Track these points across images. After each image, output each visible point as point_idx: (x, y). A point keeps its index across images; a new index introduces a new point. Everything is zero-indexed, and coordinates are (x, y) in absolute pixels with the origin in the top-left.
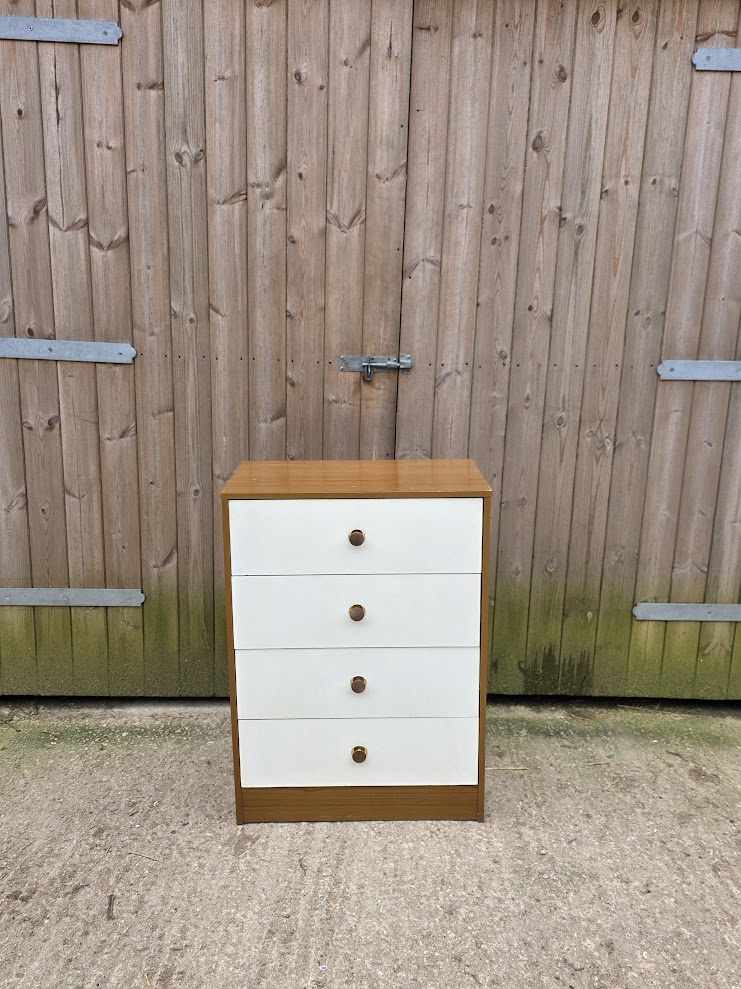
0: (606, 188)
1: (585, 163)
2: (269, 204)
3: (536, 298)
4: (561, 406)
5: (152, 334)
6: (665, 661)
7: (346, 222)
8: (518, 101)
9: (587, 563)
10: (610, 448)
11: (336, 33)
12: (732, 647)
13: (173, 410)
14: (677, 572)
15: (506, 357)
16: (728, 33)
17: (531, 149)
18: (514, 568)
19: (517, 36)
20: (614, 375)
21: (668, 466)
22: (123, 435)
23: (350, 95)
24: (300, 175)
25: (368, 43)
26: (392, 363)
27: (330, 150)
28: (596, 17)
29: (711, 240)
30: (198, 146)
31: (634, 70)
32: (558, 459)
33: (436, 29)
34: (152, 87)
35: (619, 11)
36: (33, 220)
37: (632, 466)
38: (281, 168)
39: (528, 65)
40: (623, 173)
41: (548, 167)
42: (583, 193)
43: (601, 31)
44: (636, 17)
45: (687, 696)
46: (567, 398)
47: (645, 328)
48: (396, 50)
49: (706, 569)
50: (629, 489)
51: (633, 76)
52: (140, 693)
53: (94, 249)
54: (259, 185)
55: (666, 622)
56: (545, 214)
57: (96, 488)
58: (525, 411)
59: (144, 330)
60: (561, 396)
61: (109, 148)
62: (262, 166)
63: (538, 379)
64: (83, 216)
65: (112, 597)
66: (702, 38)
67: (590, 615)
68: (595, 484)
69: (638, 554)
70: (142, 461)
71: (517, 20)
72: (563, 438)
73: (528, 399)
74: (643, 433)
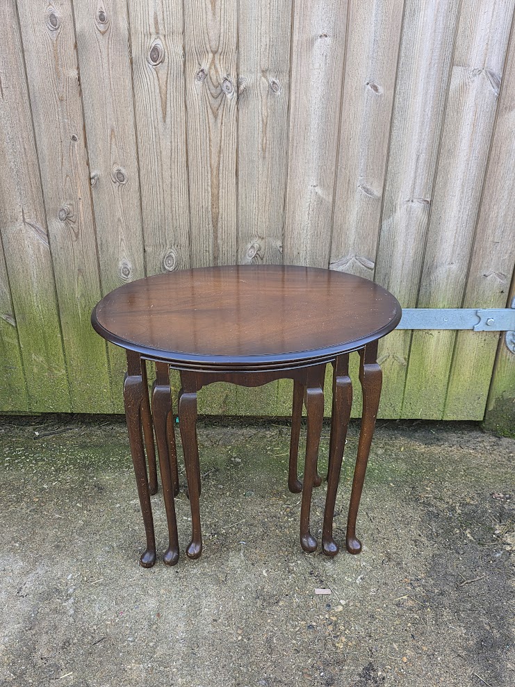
4: (153, 30)
10: (231, 97)
21: (315, 123)
32: (160, 116)
37: (265, 125)
46: (160, 18)
49: (373, 265)
50: (264, 158)
58: (100, 37)
60: (151, 14)
68: (214, 150)
72: (163, 81)
73: (102, 18)
74: (278, 72)
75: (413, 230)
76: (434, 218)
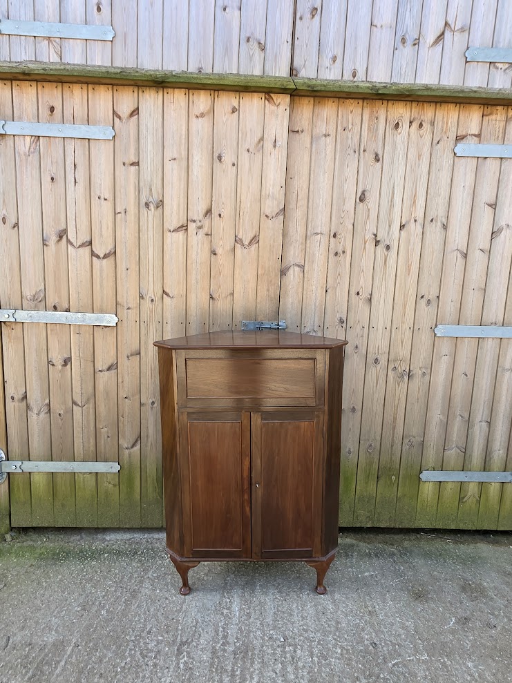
0: (403, 223)
1: (390, 210)
2: (201, 232)
3: (362, 287)
4: (376, 352)
5: (129, 309)
6: (439, 505)
7: (246, 243)
8: (350, 172)
9: (392, 446)
10: (406, 378)
11: (242, 134)
12: (480, 498)
13: (140, 354)
14: (447, 453)
15: (343, 322)
16: (475, 135)
17: (358, 200)
18: (347, 450)
19: (350, 136)
20: (408, 334)
21: (440, 388)
22: (109, 369)
23: (250, 169)
24: (220, 215)
25: (262, 139)
26: (274, 326)
27: (238, 201)
28: (397, 126)
29: (466, 254)
30: (159, 197)
31: (420, 156)
32: (375, 385)
33: (302, 131)
34: (132, 164)
35: (411, 122)
36: (59, 241)
37: (419, 389)
38: (209, 212)
39: (357, 152)
40: (413, 216)
41: (369, 210)
42: (390, 226)
43: (400, 134)
44: (421, 126)
45: (453, 527)
46: (380, 347)
47: (427, 306)
48: (279, 143)
49: (464, 450)
50: (418, 402)
51: (419, 160)
52: (116, 525)
53: (94, 258)
54: (194, 221)
55: (440, 482)
56: (366, 238)
57: (92, 401)
58: (354, 354)
59: (123, 306)
60: (377, 346)
61: (105, 199)
62: (198, 210)
63: (362, 336)
64: (88, 239)
65: (101, 467)
66: (459, 139)
67: (393, 478)
68: (397, 399)
69: (423, 441)
70: (120, 385)
71: (350, 126)
72: (378, 371)
73: (357, 347)
74: (426, 368)
75: (483, 434)
76: (491, 429)
